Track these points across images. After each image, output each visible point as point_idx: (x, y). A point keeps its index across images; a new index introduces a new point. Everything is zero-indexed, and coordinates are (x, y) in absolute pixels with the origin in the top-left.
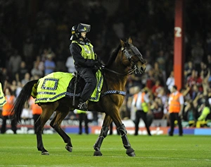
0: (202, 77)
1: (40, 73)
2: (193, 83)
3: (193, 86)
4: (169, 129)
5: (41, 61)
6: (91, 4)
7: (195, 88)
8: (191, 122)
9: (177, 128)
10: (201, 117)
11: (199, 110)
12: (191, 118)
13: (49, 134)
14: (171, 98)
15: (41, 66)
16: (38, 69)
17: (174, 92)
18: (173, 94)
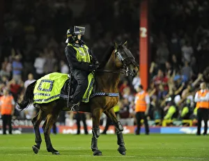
0: (168, 76)
1: (8, 74)
2: (159, 82)
3: (159, 85)
4: (136, 128)
5: (8, 62)
6: (57, 5)
7: (161, 87)
8: (157, 121)
9: (143, 127)
10: (168, 116)
11: (165, 109)
12: (157, 117)
13: (18, 134)
14: (137, 98)
15: (9, 67)
16: (5, 70)
17: (140, 91)
18: (139, 94)
